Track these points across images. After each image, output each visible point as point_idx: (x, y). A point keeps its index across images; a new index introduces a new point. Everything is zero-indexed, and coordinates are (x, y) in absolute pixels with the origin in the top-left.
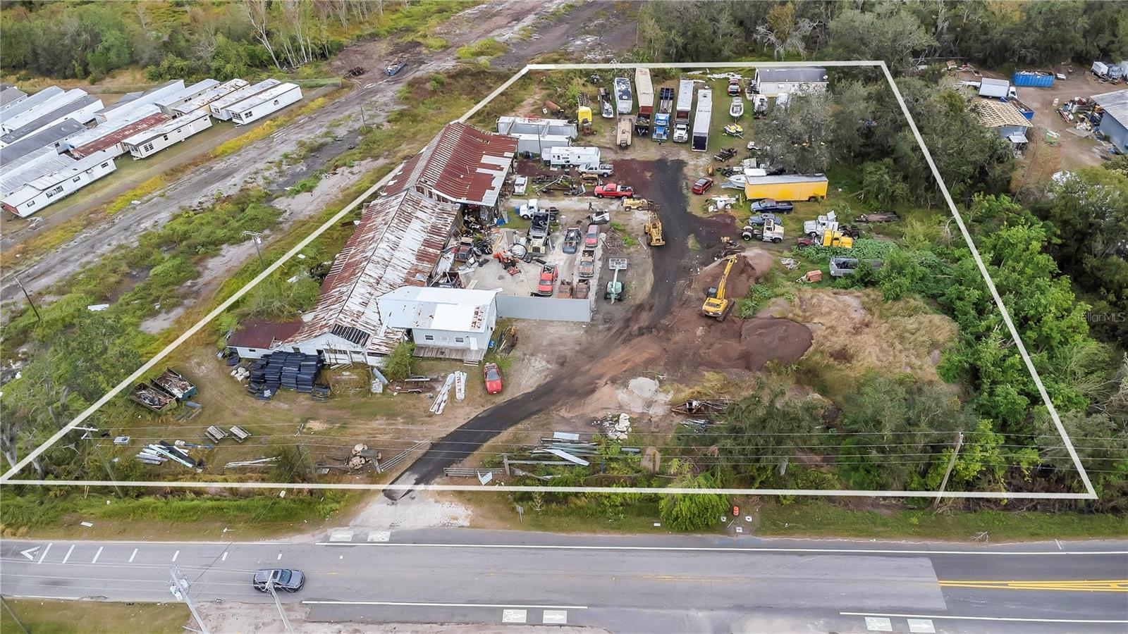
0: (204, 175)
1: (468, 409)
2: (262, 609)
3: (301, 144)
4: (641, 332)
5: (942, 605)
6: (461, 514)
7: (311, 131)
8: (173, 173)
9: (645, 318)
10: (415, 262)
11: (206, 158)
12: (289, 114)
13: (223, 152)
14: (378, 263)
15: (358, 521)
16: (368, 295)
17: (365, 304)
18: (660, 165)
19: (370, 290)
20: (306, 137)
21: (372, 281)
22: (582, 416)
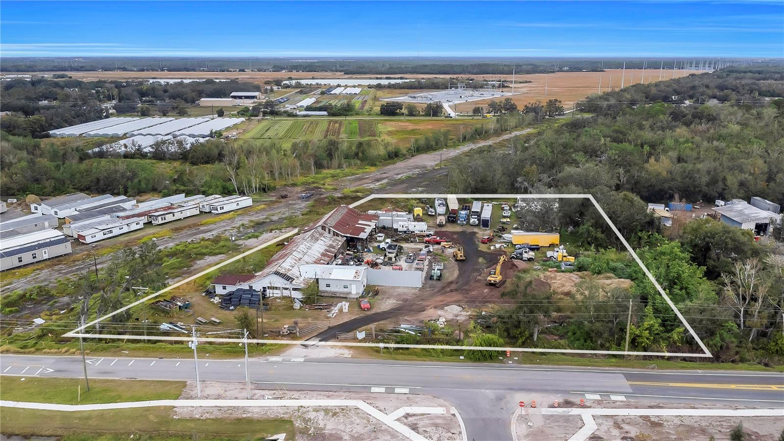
0: (195, 231)
1: (350, 316)
2: (228, 385)
3: (251, 221)
4: (451, 291)
5: (631, 391)
6: (347, 354)
7: (258, 217)
8: (176, 230)
9: (453, 286)
10: (320, 256)
11: (196, 225)
12: (245, 210)
13: (206, 223)
14: (300, 252)
15: (285, 354)
16: (294, 264)
18: (463, 233)
19: (295, 262)
20: (253, 218)
21: (296, 258)
22: (417, 319)
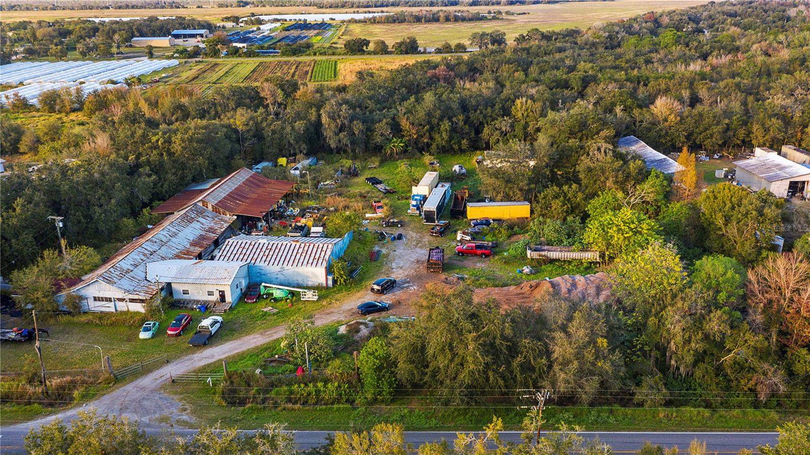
10: (188, 246)
14: (156, 242)
16: (140, 260)
17: (136, 266)
19: (143, 257)
21: (146, 252)
